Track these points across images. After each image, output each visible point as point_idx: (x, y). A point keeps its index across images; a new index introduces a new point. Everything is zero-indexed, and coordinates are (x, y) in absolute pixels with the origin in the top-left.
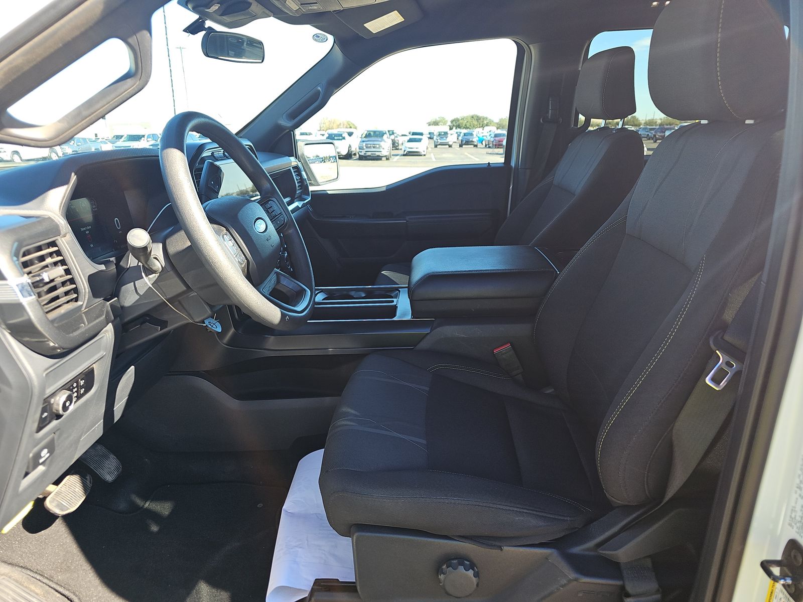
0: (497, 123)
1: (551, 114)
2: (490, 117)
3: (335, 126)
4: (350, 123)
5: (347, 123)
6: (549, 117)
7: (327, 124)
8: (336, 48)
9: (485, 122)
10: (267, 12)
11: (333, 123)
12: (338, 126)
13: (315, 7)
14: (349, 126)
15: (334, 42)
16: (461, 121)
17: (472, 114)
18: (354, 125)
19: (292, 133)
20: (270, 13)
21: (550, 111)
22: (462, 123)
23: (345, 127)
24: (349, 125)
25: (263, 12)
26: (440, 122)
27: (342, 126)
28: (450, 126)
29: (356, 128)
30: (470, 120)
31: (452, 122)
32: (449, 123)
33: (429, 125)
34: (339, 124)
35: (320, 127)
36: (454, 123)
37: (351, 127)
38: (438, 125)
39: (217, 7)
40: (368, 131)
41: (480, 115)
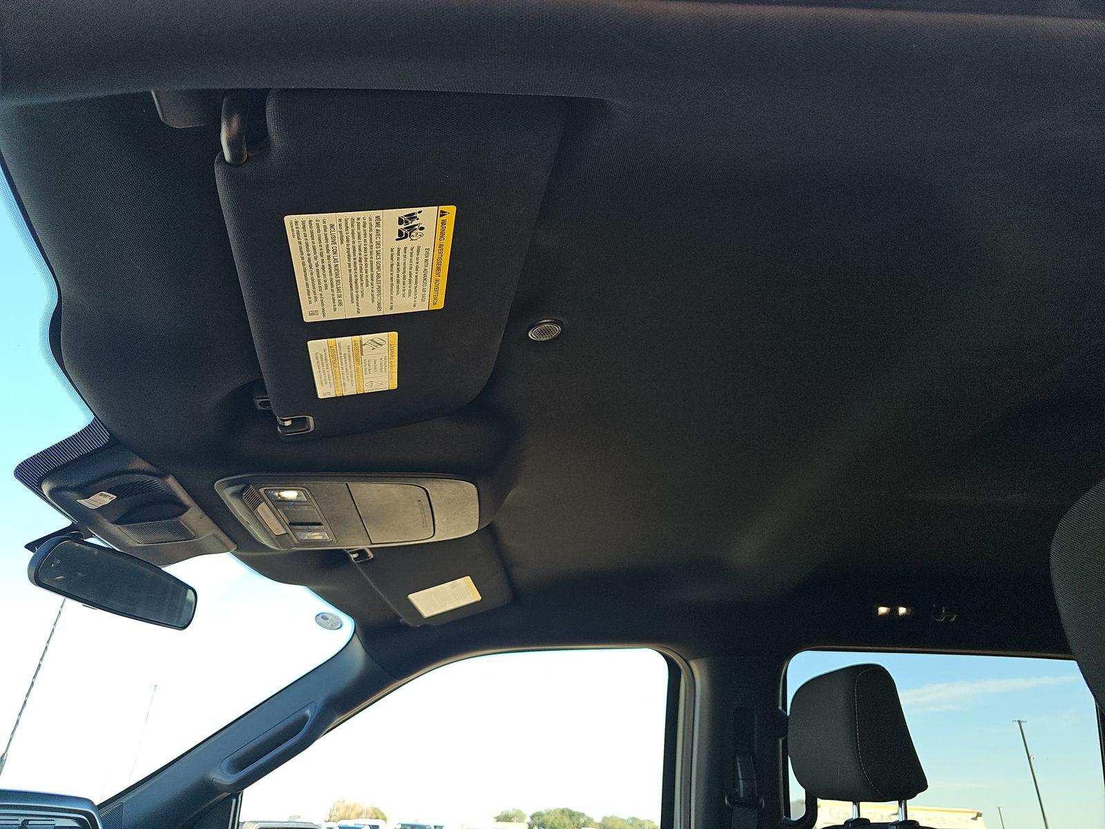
0: (600, 824)
1: (744, 788)
2: (588, 814)
3: (353, 815)
4: (377, 811)
5: (374, 811)
6: (742, 795)
7: (342, 811)
8: (357, 644)
9: (582, 821)
10: (224, 538)
11: (352, 810)
12: (359, 816)
13: (317, 536)
14: (374, 816)
15: (355, 632)
16: (546, 817)
17: (562, 806)
18: (382, 814)
19: (234, 801)
20: (230, 543)
21: (741, 781)
22: (547, 821)
23: (368, 816)
24: (376, 814)
25: (214, 535)
26: (513, 817)
27: (364, 815)
28: (529, 824)
29: (385, 819)
30: (559, 816)
31: (532, 817)
32: (528, 820)
33: (498, 821)
34: (359, 811)
35: (331, 817)
36: (536, 818)
37: (377, 818)
38: (512, 821)
39: (108, 501)
40: (402, 825)
41: (575, 809)
